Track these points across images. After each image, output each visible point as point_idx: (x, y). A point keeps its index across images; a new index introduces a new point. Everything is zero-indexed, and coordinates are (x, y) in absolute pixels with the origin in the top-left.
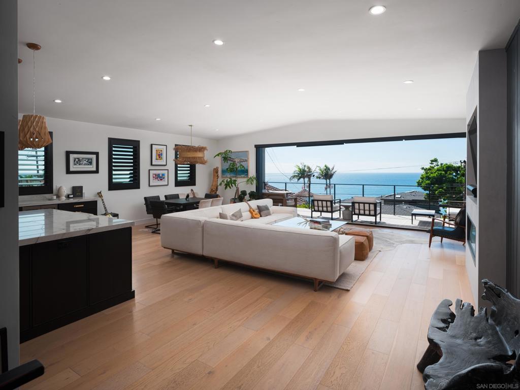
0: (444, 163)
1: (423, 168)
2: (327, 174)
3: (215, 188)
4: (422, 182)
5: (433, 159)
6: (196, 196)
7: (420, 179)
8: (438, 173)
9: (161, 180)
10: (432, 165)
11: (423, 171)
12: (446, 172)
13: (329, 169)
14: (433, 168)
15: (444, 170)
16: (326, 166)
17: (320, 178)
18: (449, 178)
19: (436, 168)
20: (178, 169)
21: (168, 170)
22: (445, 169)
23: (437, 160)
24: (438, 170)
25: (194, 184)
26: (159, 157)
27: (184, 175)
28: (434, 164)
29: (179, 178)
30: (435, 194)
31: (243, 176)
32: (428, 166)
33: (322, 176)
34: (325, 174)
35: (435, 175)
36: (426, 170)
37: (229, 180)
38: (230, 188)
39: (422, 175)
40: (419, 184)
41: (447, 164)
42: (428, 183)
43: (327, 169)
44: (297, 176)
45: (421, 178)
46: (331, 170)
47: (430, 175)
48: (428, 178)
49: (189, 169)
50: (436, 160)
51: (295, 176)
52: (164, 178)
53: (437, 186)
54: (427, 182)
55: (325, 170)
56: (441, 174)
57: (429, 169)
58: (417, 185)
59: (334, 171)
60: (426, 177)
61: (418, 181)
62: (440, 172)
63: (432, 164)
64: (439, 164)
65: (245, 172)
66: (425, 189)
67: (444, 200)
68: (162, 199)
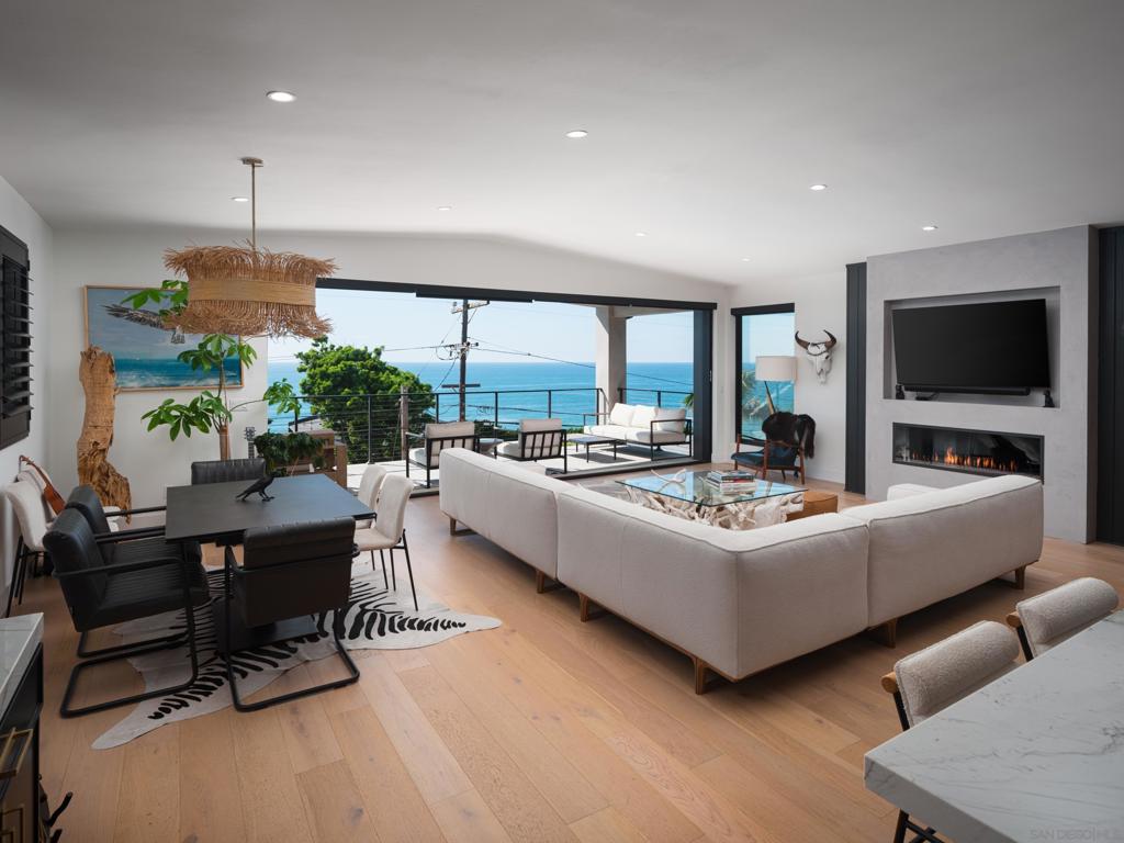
4: (313, 384)
11: (299, 360)
35: (338, 368)
53: (346, 390)
54: (325, 383)
56: (351, 366)
57: (316, 358)
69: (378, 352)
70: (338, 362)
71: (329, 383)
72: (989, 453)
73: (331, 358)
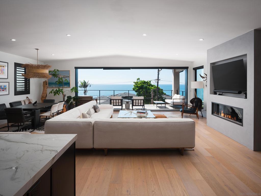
0: (142, 80)
1: (134, 82)
3: (46, 95)
4: (135, 88)
5: (138, 78)
6: (31, 101)
9: (3, 90)
11: (134, 83)
16: (84, 81)
17: (81, 87)
20: (17, 81)
21: (9, 82)
22: (143, 83)
24: (141, 83)
25: (29, 93)
26: (2, 72)
27: (21, 86)
28: (138, 81)
29: (17, 89)
31: (66, 86)
32: (136, 81)
33: (83, 86)
34: (84, 85)
35: (140, 85)
36: (135, 83)
37: (58, 89)
38: (59, 95)
39: (134, 85)
40: (134, 90)
43: (85, 83)
46: (87, 83)
49: (24, 82)
50: (139, 79)
52: (5, 89)
53: (141, 90)
55: (84, 83)
56: (142, 85)
57: (137, 83)
58: (133, 90)
59: (88, 83)
60: (136, 86)
61: (133, 88)
63: (137, 80)
64: (140, 80)
65: (68, 84)
66: (136, 92)
68: (8, 106)
69: (150, 82)
70: (140, 84)
71: (138, 88)
72: (230, 114)
73: (139, 82)
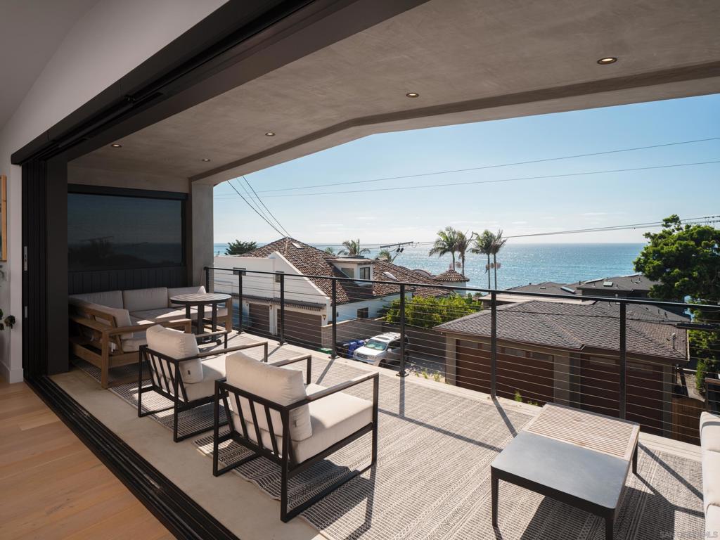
0: (694, 224)
1: (648, 235)
2: (490, 245)
4: (645, 262)
5: (669, 216)
7: (639, 255)
8: (681, 245)
10: (667, 229)
11: (649, 240)
12: (698, 243)
13: (492, 236)
14: (670, 233)
15: (693, 239)
16: (486, 232)
17: (477, 251)
18: (705, 255)
19: (676, 233)
22: (695, 236)
23: (678, 219)
24: (680, 238)
28: (672, 227)
30: (673, 286)
32: (658, 231)
33: (481, 248)
34: (486, 245)
35: (674, 248)
36: (653, 237)
39: (646, 249)
40: (640, 267)
41: (699, 227)
42: (658, 265)
43: (489, 236)
44: (441, 248)
45: (643, 254)
46: (496, 238)
47: (662, 248)
48: (658, 254)
50: (675, 219)
51: (439, 248)
53: (677, 270)
54: (656, 263)
55: (486, 238)
56: (687, 246)
57: (661, 237)
60: (654, 251)
61: (636, 260)
62: (685, 242)
63: (667, 226)
64: (683, 226)
66: (651, 277)
67: (694, 298)
70: (677, 241)
71: (659, 263)
73: (674, 236)
